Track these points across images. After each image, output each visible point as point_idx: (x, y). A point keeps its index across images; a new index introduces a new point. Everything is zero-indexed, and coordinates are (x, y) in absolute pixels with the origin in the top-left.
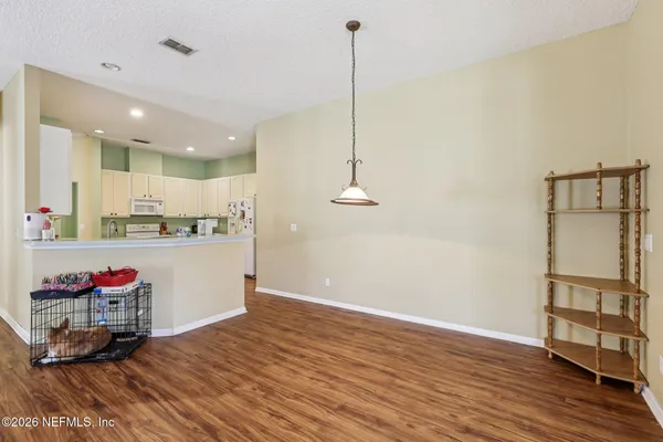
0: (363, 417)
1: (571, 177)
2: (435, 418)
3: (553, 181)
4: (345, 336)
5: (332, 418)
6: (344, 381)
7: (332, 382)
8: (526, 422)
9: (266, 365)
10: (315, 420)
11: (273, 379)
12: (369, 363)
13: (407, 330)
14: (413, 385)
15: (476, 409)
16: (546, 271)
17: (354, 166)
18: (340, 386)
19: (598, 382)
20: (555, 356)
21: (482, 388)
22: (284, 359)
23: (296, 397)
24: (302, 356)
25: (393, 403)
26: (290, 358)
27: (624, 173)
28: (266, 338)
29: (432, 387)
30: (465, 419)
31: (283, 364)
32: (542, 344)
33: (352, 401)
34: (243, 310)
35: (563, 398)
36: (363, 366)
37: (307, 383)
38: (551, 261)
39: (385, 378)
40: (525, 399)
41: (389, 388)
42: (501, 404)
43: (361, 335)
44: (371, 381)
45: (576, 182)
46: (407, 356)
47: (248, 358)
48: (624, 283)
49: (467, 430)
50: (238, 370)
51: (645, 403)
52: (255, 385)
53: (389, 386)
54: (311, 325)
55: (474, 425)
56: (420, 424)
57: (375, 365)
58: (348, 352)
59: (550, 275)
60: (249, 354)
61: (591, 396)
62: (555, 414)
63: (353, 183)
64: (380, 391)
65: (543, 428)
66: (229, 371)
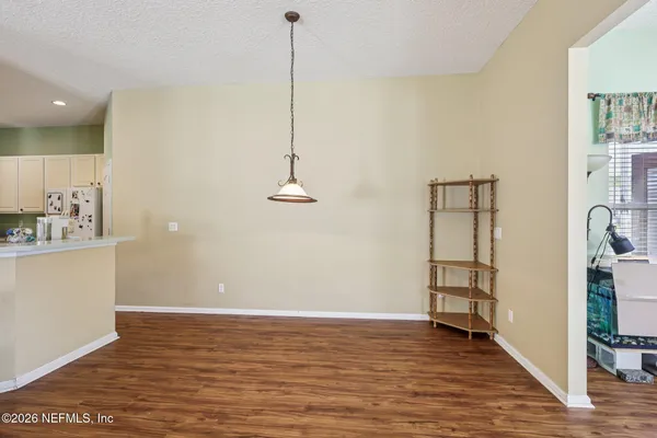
0: (333, 410)
1: (444, 184)
2: (389, 392)
3: (433, 186)
4: (265, 343)
5: (306, 420)
6: (292, 385)
7: (283, 388)
8: (448, 376)
9: (196, 391)
10: (292, 427)
11: (216, 403)
12: (305, 362)
13: (319, 325)
14: (355, 371)
15: (412, 377)
16: (429, 258)
17: (292, 162)
18: (294, 389)
19: (470, 337)
20: (439, 325)
21: (406, 360)
22: (213, 380)
23: (257, 413)
24: (233, 372)
25: (349, 391)
26: (220, 377)
27: (476, 184)
28: (173, 363)
29: (371, 369)
30: (409, 386)
31: (216, 384)
32: (427, 318)
33: (315, 400)
34: (113, 336)
35: (457, 353)
36: (303, 366)
37: (259, 397)
38: (432, 251)
39: (330, 372)
40: (437, 360)
41: (339, 379)
42: (425, 368)
43: (280, 339)
44: (320, 378)
45: (447, 187)
46: (334, 349)
47: (166, 390)
48: (476, 263)
49: (416, 394)
50: (162, 405)
51: (498, 345)
52: (200, 415)
53: (335, 377)
54: (219, 339)
55: (418, 389)
56: (381, 400)
57: (311, 362)
58: (280, 357)
59: (431, 261)
60: (165, 384)
61: (470, 348)
62: (459, 365)
63: (293, 180)
64: (333, 383)
65: (459, 377)
66: (150, 409)
